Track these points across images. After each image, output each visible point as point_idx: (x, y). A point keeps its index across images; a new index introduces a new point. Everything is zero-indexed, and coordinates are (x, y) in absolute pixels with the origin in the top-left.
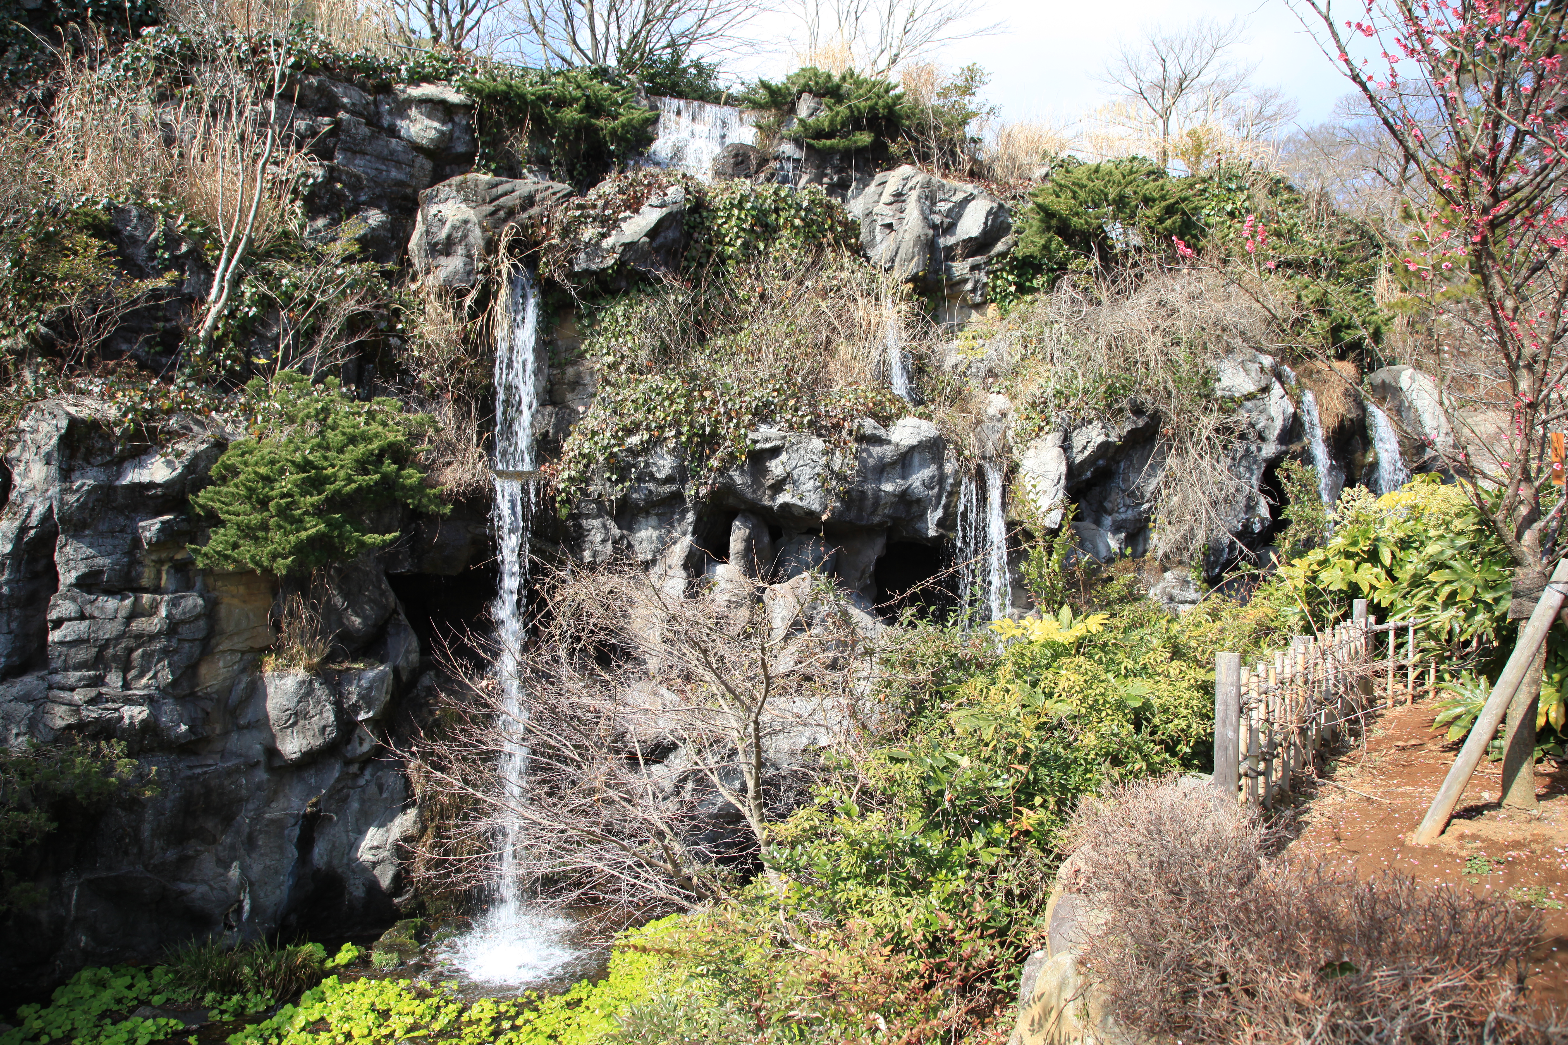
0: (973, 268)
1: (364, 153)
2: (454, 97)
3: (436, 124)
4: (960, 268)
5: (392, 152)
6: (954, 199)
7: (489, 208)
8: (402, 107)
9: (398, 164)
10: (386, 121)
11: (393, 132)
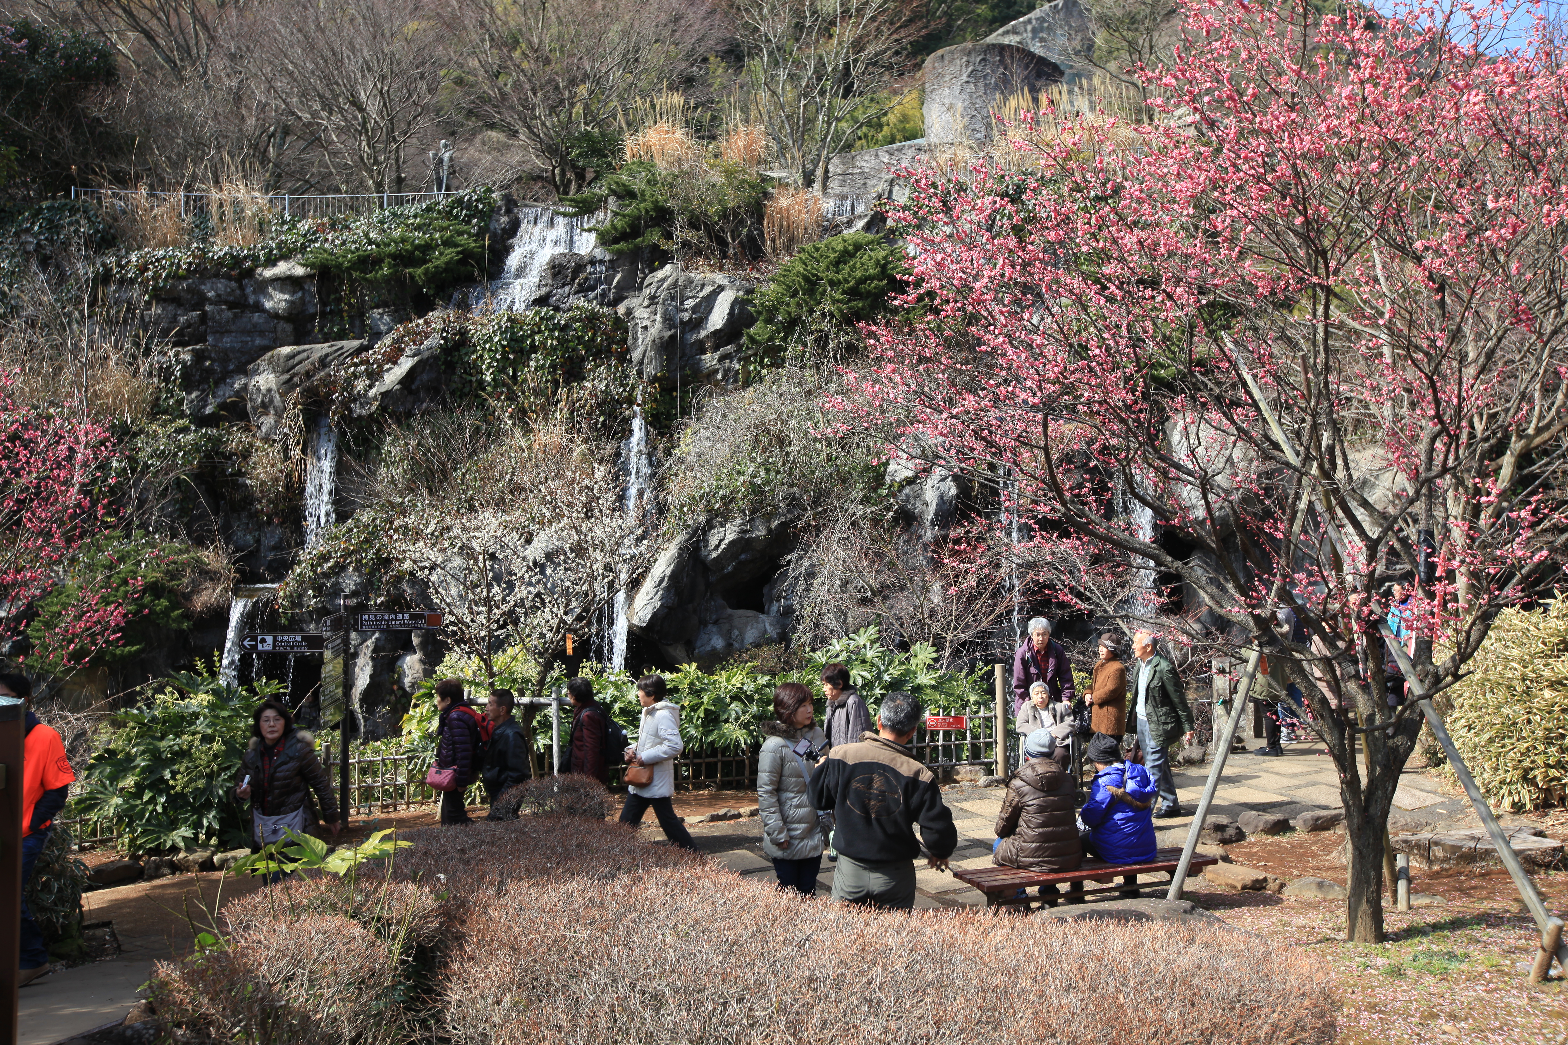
0: (721, 359)
1: (229, 332)
2: (300, 271)
3: (287, 297)
4: (710, 359)
5: (255, 326)
6: (701, 295)
7: (286, 377)
8: (263, 286)
9: (262, 333)
10: (252, 299)
11: (258, 307)
